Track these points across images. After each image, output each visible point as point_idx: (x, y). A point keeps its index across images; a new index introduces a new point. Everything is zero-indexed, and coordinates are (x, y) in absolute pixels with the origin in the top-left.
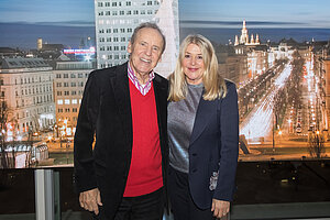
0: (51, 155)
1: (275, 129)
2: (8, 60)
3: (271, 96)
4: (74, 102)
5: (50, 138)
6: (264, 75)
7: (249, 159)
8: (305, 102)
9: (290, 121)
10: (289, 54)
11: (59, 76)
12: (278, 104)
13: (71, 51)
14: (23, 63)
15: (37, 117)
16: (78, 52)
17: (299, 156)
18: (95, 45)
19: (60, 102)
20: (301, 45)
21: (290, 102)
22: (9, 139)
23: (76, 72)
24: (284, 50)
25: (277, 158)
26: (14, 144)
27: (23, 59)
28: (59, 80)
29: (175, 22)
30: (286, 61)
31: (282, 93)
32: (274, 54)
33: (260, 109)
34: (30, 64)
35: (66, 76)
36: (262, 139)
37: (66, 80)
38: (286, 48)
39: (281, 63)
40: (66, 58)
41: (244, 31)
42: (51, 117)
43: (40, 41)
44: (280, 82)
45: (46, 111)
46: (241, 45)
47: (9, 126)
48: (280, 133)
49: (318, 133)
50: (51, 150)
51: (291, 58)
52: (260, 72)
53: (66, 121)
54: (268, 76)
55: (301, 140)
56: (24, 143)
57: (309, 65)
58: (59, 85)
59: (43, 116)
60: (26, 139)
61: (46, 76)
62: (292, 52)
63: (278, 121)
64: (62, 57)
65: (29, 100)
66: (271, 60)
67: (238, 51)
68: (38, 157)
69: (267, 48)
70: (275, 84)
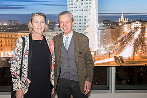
1: (134, 54)
3: (133, 41)
6: (130, 33)
7: (124, 65)
8: (146, 43)
9: (140, 51)
10: (139, 25)
11: (55, 34)
12: (135, 44)
17: (143, 64)
20: (144, 21)
21: (140, 43)
25: (135, 65)
29: (96, 14)
30: (138, 28)
31: (137, 40)
32: (134, 25)
33: (128, 46)
36: (129, 58)
38: (138, 23)
39: (136, 28)
41: (122, 17)
44: (136, 36)
46: (121, 22)
48: (136, 55)
51: (140, 27)
52: (128, 32)
55: (144, 58)
61: (50, 33)
62: (141, 24)
63: (135, 51)
64: (56, 27)
66: (133, 27)
67: (120, 24)
69: (131, 23)
70: (134, 36)
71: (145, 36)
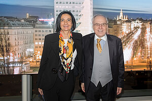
0: (31, 68)
1: (133, 57)
2: (11, 23)
3: (132, 43)
4: (40, 43)
5: (31, 60)
6: (129, 34)
8: (146, 46)
9: (139, 54)
10: (140, 24)
11: (36, 31)
12: (134, 46)
13: (42, 19)
14: (19, 24)
15: (25, 50)
16: (45, 20)
17: (142, 69)
18: (54, 17)
19: (36, 43)
20: (145, 21)
21: (140, 45)
22: (11, 60)
23: (44, 30)
24: (138, 23)
25: (133, 70)
26: (13, 63)
27: (19, 23)
28: (36, 33)
29: (91, 8)
30: (138, 28)
31: (136, 42)
32: (134, 24)
33: (127, 49)
34: (22, 25)
35: (40, 31)
36: (127, 62)
37: (40, 33)
38: (139, 22)
39: (136, 28)
40: (40, 23)
41: (121, 14)
42: (32, 50)
43: (28, 14)
44: (136, 37)
45: (30, 47)
46: (120, 20)
47: (11, 54)
48: (135, 59)
49: (151, 59)
50: (31, 66)
51: (141, 26)
52: (127, 32)
53: (39, 52)
54: (131, 34)
55: (144, 62)
56: (18, 62)
57: (148, 30)
58: (36, 35)
59: (28, 50)
60: (19, 60)
61: (30, 31)
62: (141, 24)
63: (134, 54)
64: (38, 22)
65: (22, 42)
66: (132, 27)
67: (118, 23)
68: (25, 69)
69: (131, 22)
70: (134, 37)
71: (145, 38)
